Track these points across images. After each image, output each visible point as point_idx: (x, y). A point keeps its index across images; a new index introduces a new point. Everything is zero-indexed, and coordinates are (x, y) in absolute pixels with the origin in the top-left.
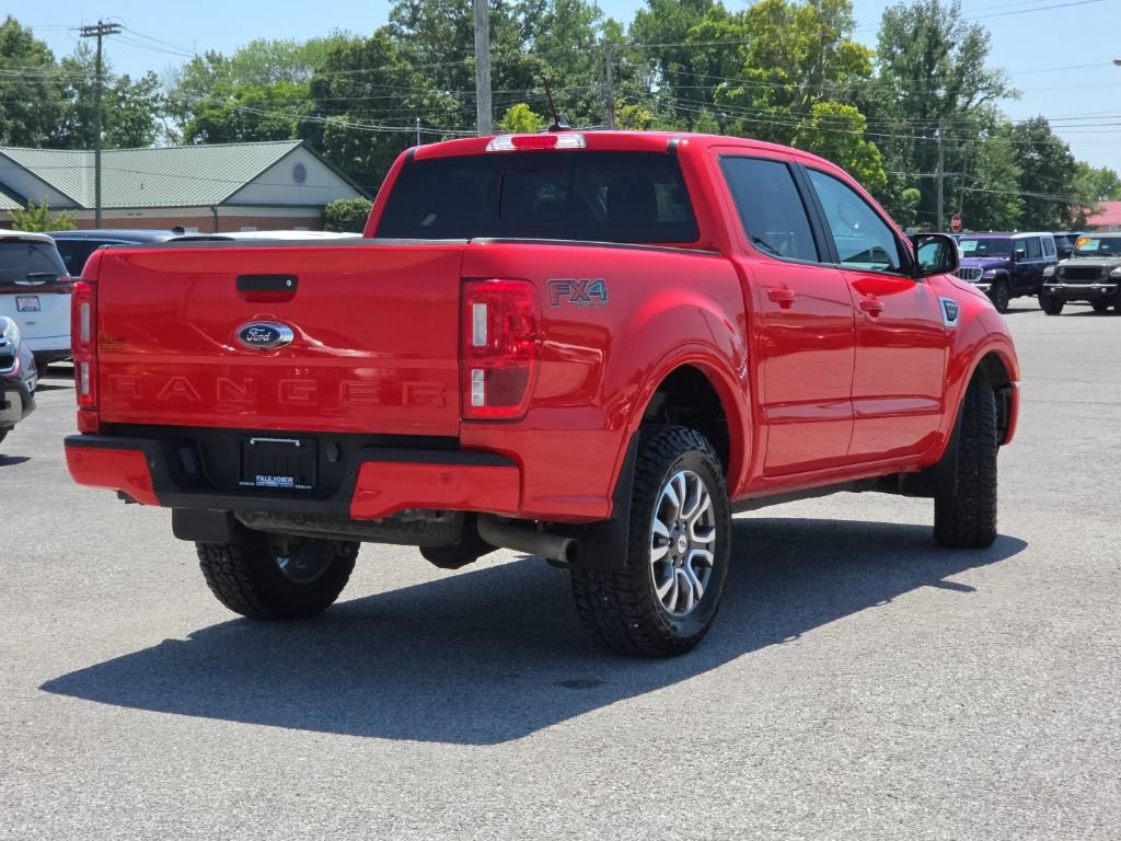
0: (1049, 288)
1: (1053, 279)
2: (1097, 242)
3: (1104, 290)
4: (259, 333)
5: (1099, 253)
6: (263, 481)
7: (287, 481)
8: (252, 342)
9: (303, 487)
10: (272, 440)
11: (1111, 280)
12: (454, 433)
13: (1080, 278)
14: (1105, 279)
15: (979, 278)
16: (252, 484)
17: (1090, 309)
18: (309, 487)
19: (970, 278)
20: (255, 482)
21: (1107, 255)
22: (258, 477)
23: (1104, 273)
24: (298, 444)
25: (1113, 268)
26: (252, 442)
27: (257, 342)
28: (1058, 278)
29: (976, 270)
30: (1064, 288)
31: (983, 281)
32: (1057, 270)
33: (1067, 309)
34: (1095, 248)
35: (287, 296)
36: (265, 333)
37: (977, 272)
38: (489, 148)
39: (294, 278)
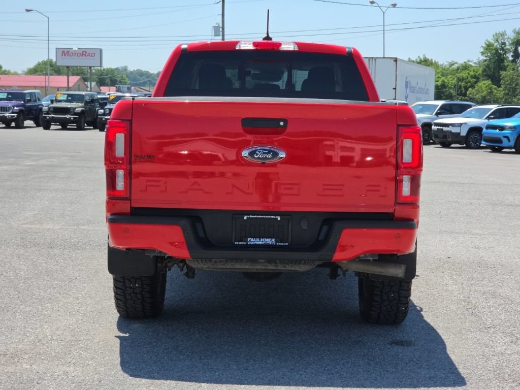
0: (45, 117)
1: (48, 113)
2: (66, 96)
3: (72, 119)
4: (264, 153)
5: (67, 101)
6: (252, 241)
7: (270, 241)
8: (259, 158)
9: (282, 244)
10: (260, 217)
11: (75, 114)
12: (391, 210)
13: (61, 113)
14: (73, 113)
15: (10, 112)
16: (245, 243)
17: (60, 127)
18: (287, 244)
19: (6, 111)
20: (247, 242)
21: (70, 102)
22: (249, 239)
23: (72, 110)
24: (279, 219)
25: (75, 108)
26: (245, 218)
27: (263, 159)
28: (50, 112)
29: (9, 107)
30: (53, 117)
31: (13, 113)
32: (49, 108)
33: (52, 127)
34: (65, 98)
35: (280, 131)
36: (268, 153)
37: (10, 108)
38: (237, 47)
39: (285, 121)
